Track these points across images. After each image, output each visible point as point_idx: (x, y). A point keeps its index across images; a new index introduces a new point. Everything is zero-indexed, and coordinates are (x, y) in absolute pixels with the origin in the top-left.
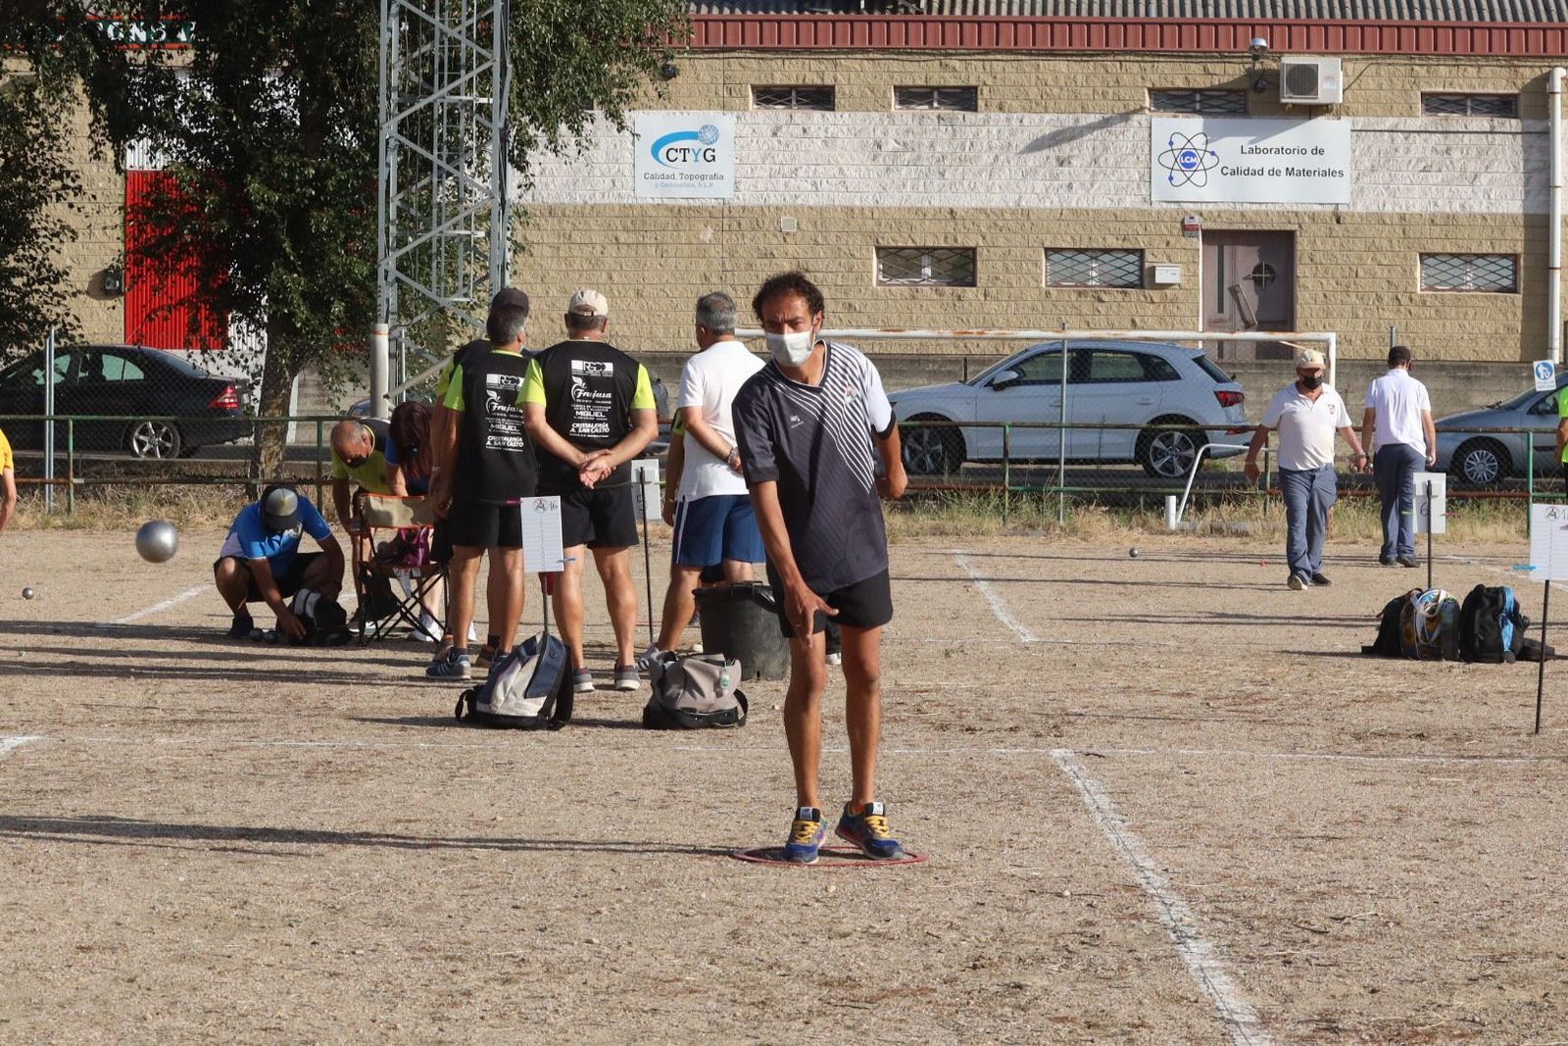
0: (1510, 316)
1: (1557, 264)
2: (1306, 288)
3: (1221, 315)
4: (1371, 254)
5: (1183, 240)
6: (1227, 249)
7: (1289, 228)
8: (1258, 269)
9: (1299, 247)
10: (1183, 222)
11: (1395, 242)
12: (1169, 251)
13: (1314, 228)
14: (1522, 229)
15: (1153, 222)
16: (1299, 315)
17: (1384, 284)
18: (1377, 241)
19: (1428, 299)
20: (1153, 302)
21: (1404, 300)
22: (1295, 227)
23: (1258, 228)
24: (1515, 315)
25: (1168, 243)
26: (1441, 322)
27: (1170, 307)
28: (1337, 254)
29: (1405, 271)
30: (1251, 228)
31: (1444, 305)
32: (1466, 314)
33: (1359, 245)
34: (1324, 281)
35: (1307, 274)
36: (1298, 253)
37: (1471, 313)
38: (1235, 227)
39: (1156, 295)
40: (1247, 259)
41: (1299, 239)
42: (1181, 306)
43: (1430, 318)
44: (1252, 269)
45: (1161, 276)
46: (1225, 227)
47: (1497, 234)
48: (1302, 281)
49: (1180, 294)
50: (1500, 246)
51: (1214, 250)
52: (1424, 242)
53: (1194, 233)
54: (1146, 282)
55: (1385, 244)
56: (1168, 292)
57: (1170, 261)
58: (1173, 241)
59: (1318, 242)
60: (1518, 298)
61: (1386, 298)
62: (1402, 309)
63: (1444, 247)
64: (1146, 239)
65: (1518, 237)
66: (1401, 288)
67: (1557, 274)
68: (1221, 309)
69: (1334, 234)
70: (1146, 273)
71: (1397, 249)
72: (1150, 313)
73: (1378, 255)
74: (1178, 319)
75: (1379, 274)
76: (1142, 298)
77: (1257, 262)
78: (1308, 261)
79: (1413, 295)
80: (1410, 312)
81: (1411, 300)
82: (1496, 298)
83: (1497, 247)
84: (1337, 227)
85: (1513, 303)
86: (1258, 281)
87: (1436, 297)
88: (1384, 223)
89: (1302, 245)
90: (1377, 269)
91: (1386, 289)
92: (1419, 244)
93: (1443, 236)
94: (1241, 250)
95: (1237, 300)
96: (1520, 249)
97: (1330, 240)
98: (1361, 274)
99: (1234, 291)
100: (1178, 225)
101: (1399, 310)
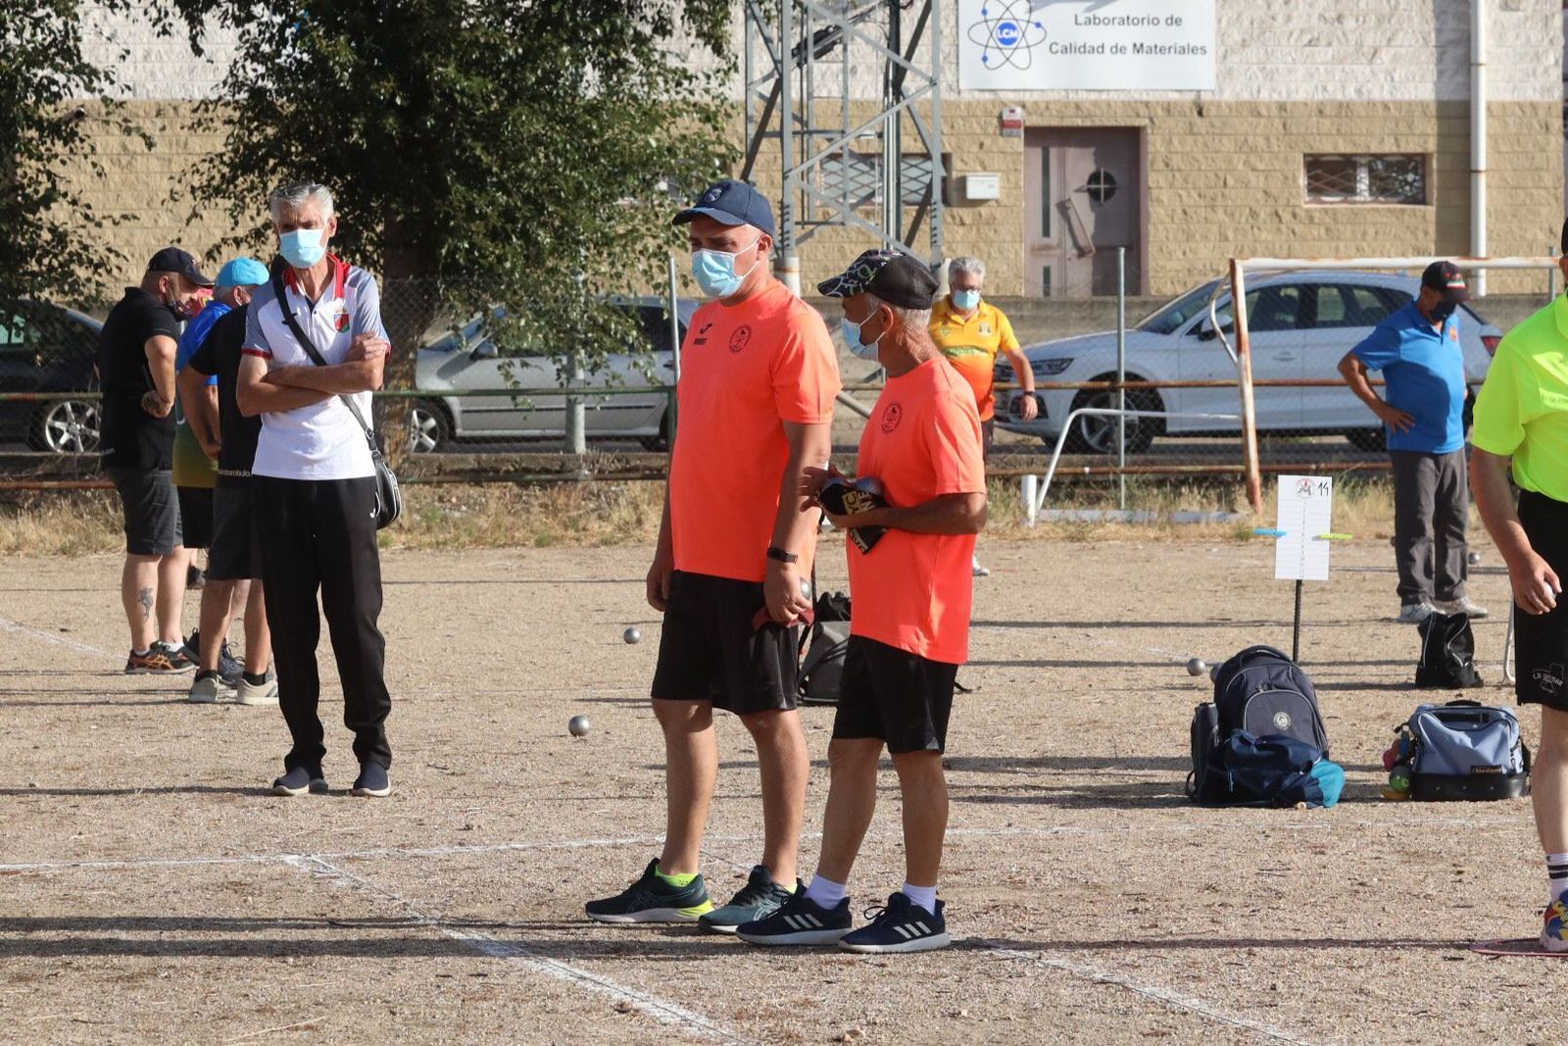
0: (1421, 235)
1: (1482, 165)
2: (1159, 201)
3: (1046, 241)
4: (1243, 157)
5: (1001, 140)
6: (1053, 152)
7: (1136, 122)
8: (1094, 178)
9: (1151, 148)
10: (1000, 117)
11: (1273, 140)
12: (982, 155)
13: (1170, 122)
14: (1434, 121)
15: (962, 117)
16: (1151, 239)
17: (1260, 196)
18: (1250, 139)
19: (1317, 216)
20: (963, 224)
21: (1286, 217)
22: (1145, 122)
23: (1098, 123)
24: (1426, 233)
25: (981, 145)
26: (1334, 245)
27: (985, 230)
28: (1200, 157)
29: (1286, 178)
30: (1088, 123)
31: (1335, 220)
32: (1364, 234)
33: (1228, 145)
34: (1183, 193)
35: (1162, 183)
36: (1150, 157)
37: (1371, 231)
38: (1067, 123)
39: (966, 214)
40: (1079, 164)
41: (1151, 138)
42: (1000, 228)
43: (1320, 239)
44: (1087, 178)
45: (973, 192)
46: (1055, 122)
47: (1403, 128)
48: (1155, 193)
49: (999, 213)
50: (1407, 143)
51: (1037, 152)
52: (1310, 139)
53: (1015, 131)
54: (954, 195)
55: (1261, 142)
56: (984, 210)
57: (985, 169)
58: (987, 142)
59: (1175, 141)
60: (1430, 211)
61: (1262, 214)
62: (1283, 228)
63: (1336, 145)
64: (953, 140)
65: (1430, 131)
66: (1282, 201)
67: (1482, 182)
68: (1046, 232)
69: (1195, 130)
70: (952, 186)
71: (1276, 148)
72: (958, 238)
73: (1253, 158)
74: (996, 246)
75: (1253, 182)
76: (949, 219)
77: (1091, 168)
78: (1160, 165)
79: (1297, 210)
80: (1294, 232)
81: (1294, 216)
82: (1403, 211)
83: (1402, 145)
84: (1198, 120)
85: (1424, 217)
86: (1094, 195)
87: (1326, 211)
88: (1259, 114)
89: (1155, 146)
90: (1251, 176)
91: (1262, 202)
92: (1304, 140)
93: (1334, 131)
94: (1072, 153)
95: (1067, 219)
96: (1431, 146)
97: (1190, 139)
98: (1231, 182)
99: (1063, 207)
100: (995, 121)
101: (1279, 230)
